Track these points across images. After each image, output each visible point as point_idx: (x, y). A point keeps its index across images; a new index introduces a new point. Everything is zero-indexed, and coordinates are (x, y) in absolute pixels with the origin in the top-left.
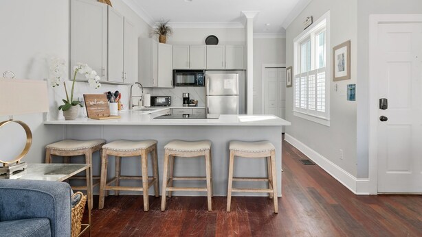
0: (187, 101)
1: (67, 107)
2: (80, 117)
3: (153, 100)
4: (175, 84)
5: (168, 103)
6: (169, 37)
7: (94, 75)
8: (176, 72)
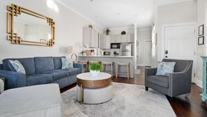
0: (115, 53)
1: (82, 53)
2: (85, 55)
3: (104, 53)
4: (111, 48)
5: (109, 54)
6: (109, 33)
7: (88, 46)
8: (112, 44)
